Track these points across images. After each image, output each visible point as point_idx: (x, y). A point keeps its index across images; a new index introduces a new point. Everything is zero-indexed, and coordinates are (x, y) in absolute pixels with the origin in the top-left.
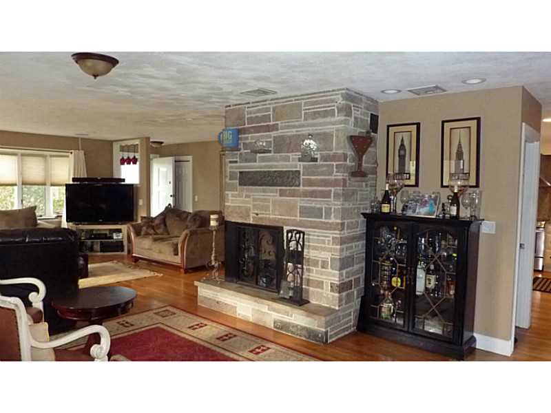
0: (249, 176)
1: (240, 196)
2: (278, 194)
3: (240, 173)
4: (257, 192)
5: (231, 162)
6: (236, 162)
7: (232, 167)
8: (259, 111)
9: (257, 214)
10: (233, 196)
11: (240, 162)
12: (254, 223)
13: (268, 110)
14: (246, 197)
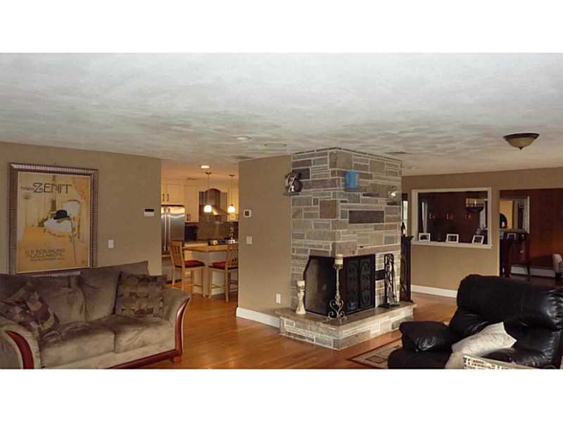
0: (356, 215)
1: (348, 233)
2: (373, 229)
3: (350, 212)
4: (361, 228)
5: (342, 202)
6: (346, 202)
7: (342, 207)
8: (361, 160)
9: (361, 247)
10: (343, 233)
11: (350, 202)
12: (359, 255)
13: (367, 161)
14: (354, 233)
